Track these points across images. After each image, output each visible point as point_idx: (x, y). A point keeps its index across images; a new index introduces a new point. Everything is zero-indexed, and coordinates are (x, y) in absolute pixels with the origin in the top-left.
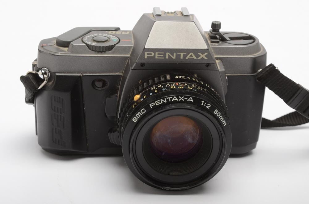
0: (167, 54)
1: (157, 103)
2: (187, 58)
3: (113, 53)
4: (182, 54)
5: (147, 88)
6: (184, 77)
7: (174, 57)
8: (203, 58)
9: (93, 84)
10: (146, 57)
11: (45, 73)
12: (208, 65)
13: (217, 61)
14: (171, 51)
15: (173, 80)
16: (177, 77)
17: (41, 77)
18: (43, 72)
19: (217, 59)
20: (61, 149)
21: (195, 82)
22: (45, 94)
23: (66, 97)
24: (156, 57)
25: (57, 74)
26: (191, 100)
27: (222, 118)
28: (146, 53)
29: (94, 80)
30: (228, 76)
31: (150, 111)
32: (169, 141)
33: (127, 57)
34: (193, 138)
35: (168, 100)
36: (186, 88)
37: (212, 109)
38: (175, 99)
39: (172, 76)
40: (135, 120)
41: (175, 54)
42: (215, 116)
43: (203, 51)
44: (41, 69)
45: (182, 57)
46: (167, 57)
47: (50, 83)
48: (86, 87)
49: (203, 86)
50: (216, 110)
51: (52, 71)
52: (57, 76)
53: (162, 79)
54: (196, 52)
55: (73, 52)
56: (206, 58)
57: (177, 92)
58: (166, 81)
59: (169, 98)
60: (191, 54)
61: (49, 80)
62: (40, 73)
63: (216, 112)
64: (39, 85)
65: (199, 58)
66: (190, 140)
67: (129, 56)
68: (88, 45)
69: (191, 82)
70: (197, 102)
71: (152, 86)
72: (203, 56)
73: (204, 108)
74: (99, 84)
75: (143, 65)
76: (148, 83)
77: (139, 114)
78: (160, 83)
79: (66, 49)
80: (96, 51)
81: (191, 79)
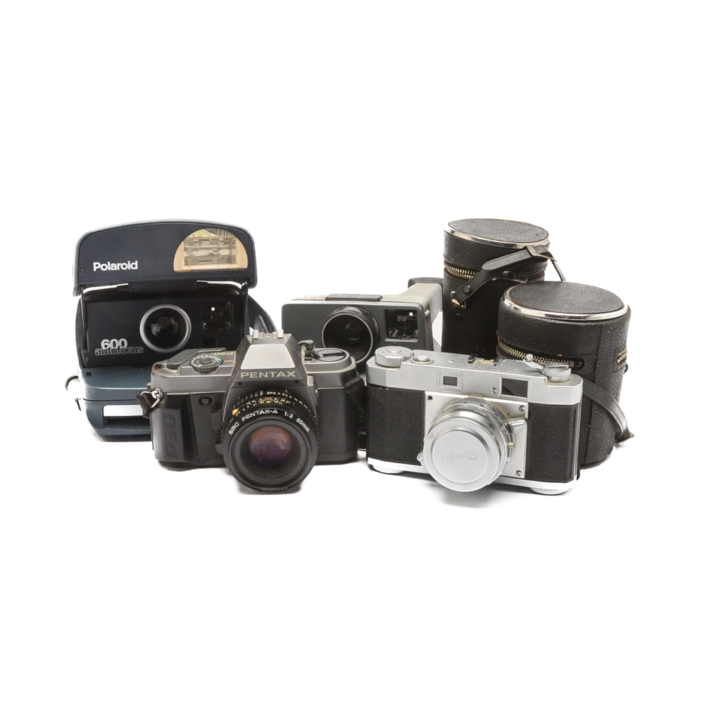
0: (260, 373)
1: (248, 417)
2: (278, 376)
3: (216, 373)
4: (273, 373)
5: (243, 403)
6: (275, 393)
7: (266, 376)
8: (291, 376)
9: (200, 401)
10: (242, 377)
11: (158, 393)
12: (297, 382)
13: (308, 377)
14: (264, 371)
15: (265, 395)
16: (268, 393)
17: (154, 397)
18: (156, 392)
19: (309, 375)
20: (175, 460)
21: (285, 396)
22: (158, 410)
23: (177, 414)
24: (251, 377)
25: (168, 394)
26: (275, 412)
27: (304, 425)
28: (242, 374)
29: (201, 398)
30: (318, 390)
31: (242, 424)
32: (264, 448)
33: (229, 377)
34: (285, 445)
35: (256, 414)
36: (273, 402)
37: (295, 418)
38: (262, 412)
39: (265, 392)
40: (231, 432)
41: (267, 373)
42: (298, 424)
43: (291, 370)
44: (154, 390)
45: (273, 376)
46: (260, 376)
47: (163, 402)
48: (194, 405)
49: (292, 400)
50: (298, 419)
51: (164, 391)
52: (169, 396)
53: (256, 395)
54: (285, 370)
55: (181, 374)
56: (294, 376)
57: (264, 406)
58: (259, 397)
59: (257, 412)
60: (281, 372)
61: (161, 399)
62: (153, 393)
63: (298, 420)
64: (152, 404)
65: (288, 376)
66: (282, 447)
67: (230, 375)
68: (194, 368)
69: (281, 397)
70: (281, 413)
71: (247, 401)
72: (291, 374)
73: (287, 418)
74: (205, 401)
75: (240, 383)
76: (249, 396)
77: (234, 428)
78: (254, 398)
79: (175, 371)
80: (201, 372)
81: (281, 394)
